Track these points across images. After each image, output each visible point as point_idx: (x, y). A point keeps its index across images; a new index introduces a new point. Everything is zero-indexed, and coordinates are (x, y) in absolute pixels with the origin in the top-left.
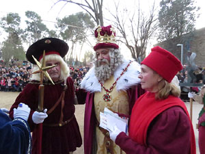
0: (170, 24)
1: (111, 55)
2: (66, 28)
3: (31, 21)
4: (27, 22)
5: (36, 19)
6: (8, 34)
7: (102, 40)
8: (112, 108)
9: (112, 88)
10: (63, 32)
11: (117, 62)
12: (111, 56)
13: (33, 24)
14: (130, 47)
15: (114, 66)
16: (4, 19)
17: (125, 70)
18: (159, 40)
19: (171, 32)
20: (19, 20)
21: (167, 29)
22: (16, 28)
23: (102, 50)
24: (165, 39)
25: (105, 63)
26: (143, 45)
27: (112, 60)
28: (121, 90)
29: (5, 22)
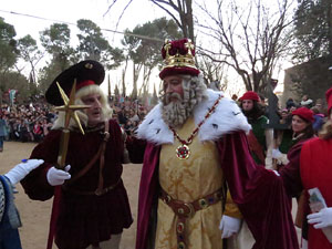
0: (316, 33)
1: (186, 86)
2: (139, 44)
3: (86, 35)
4: (80, 37)
5: (92, 32)
6: (51, 57)
7: (172, 62)
8: (190, 168)
9: (192, 138)
10: (134, 50)
11: (195, 97)
12: (184, 88)
13: (88, 39)
14: (242, 72)
15: (190, 104)
16: (46, 33)
17: (212, 110)
18: (296, 60)
19: (317, 45)
20: (68, 34)
21: (310, 41)
22: (63, 46)
23: (172, 78)
24: (306, 59)
25: (176, 98)
26: (266, 69)
27: (187, 94)
28: (207, 141)
29: (47, 37)
